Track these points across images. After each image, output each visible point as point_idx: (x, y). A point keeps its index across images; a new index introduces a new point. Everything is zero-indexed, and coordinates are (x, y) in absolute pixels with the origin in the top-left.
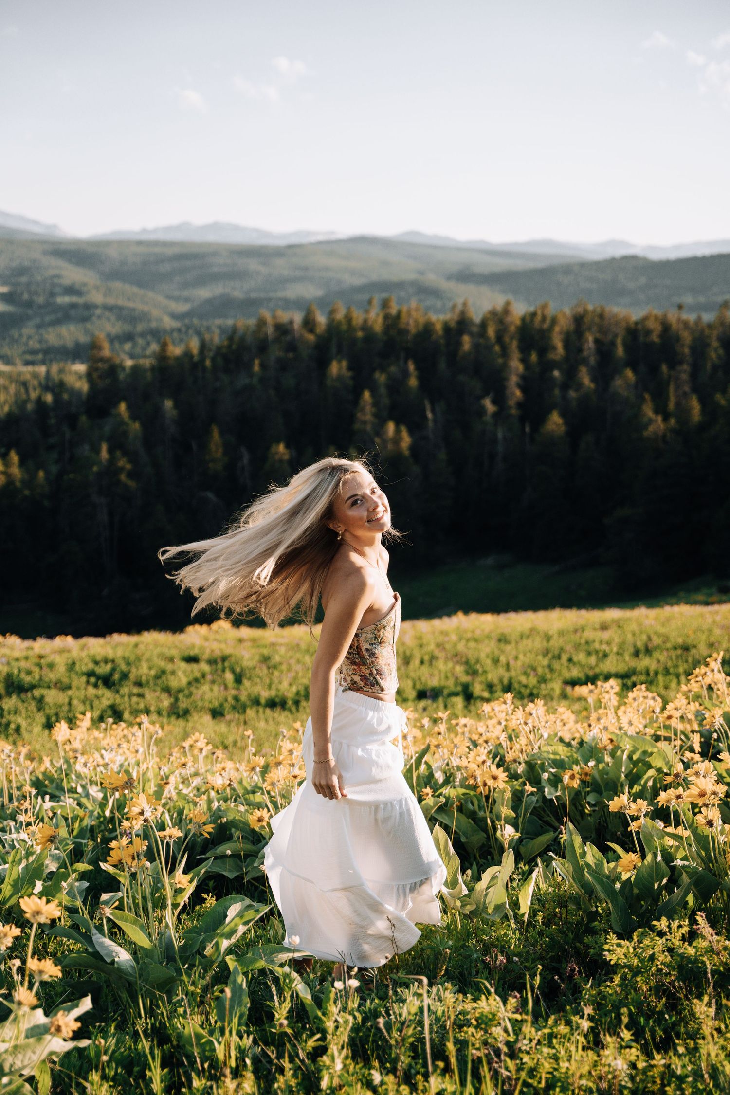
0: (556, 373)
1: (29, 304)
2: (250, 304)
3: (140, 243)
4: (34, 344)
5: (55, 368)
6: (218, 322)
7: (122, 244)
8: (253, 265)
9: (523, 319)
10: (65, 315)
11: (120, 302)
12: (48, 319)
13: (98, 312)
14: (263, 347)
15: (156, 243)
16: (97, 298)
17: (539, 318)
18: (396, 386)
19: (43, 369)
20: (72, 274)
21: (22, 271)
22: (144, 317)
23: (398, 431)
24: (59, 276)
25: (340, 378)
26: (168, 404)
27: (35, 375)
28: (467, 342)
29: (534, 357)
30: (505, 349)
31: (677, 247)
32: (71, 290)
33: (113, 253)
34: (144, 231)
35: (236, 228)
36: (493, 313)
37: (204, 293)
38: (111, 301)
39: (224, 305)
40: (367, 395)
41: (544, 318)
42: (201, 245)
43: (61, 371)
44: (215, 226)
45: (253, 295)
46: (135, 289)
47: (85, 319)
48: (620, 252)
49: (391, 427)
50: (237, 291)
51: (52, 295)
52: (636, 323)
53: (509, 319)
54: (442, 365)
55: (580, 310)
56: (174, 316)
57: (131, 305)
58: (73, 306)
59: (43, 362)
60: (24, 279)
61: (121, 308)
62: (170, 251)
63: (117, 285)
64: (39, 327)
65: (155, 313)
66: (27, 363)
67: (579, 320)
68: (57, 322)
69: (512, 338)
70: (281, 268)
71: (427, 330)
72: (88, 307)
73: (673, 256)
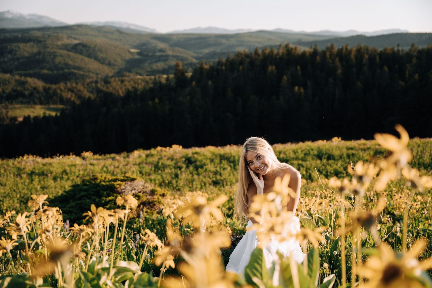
1: (147, 56)
2: (223, 54)
3: (184, 34)
4: (149, 69)
5: (157, 76)
6: (213, 60)
7: (178, 35)
8: (223, 41)
9: (338, 51)
10: (159, 59)
11: (178, 54)
12: (153, 60)
13: (170, 58)
14: (241, 63)
15: (189, 34)
16: (170, 53)
17: (344, 50)
18: (294, 75)
19: (153, 77)
20: (161, 45)
21: (144, 44)
22: (186, 59)
23: (299, 89)
24: (156, 46)
25: (272, 71)
26: (210, 83)
27: (151, 79)
28: (318, 58)
29: (344, 63)
30: (333, 60)
31: (375, 32)
32: (161, 51)
33: (175, 38)
34: (185, 30)
35: (216, 29)
36: (327, 48)
37: (206, 51)
38: (174, 54)
39: (213, 54)
40: (285, 77)
42: (205, 34)
43: (159, 77)
44: (209, 28)
45: (224, 51)
46: (183, 50)
47: (166, 60)
48: (355, 34)
49: (296, 88)
50: (218, 50)
51: (155, 52)
53: (333, 50)
54: (310, 68)
55: (358, 47)
56: (197, 58)
57: (181, 55)
58: (162, 56)
59: (153, 75)
60: (144, 47)
61: (178, 56)
62: (194, 37)
63: (176, 48)
64: (150, 63)
65: (190, 58)
66: (147, 75)
67: (359, 51)
68: (156, 62)
69: (335, 57)
70: (233, 41)
72: (167, 56)
73: (375, 35)
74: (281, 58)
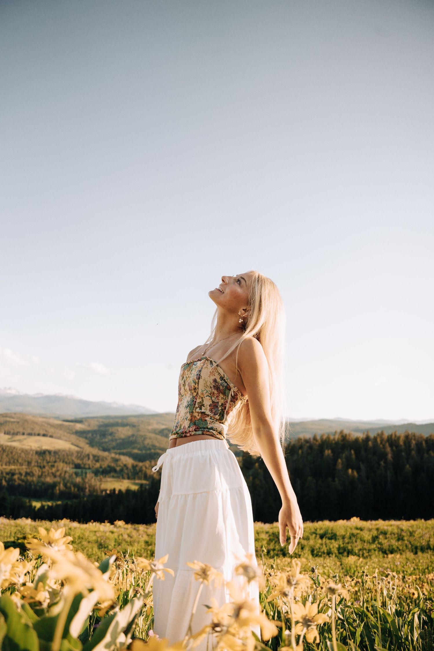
0: (403, 454)
9: (388, 437)
14: (301, 447)
18: (348, 459)
23: (353, 472)
25: (328, 455)
28: (370, 444)
29: (394, 448)
30: (384, 446)
36: (378, 435)
40: (340, 461)
41: (395, 436)
48: (406, 422)
49: (350, 471)
52: (427, 438)
53: (384, 437)
54: (363, 452)
55: (406, 434)
69: (386, 443)
71: (357, 440)
73: (424, 423)
74: (337, 443)
